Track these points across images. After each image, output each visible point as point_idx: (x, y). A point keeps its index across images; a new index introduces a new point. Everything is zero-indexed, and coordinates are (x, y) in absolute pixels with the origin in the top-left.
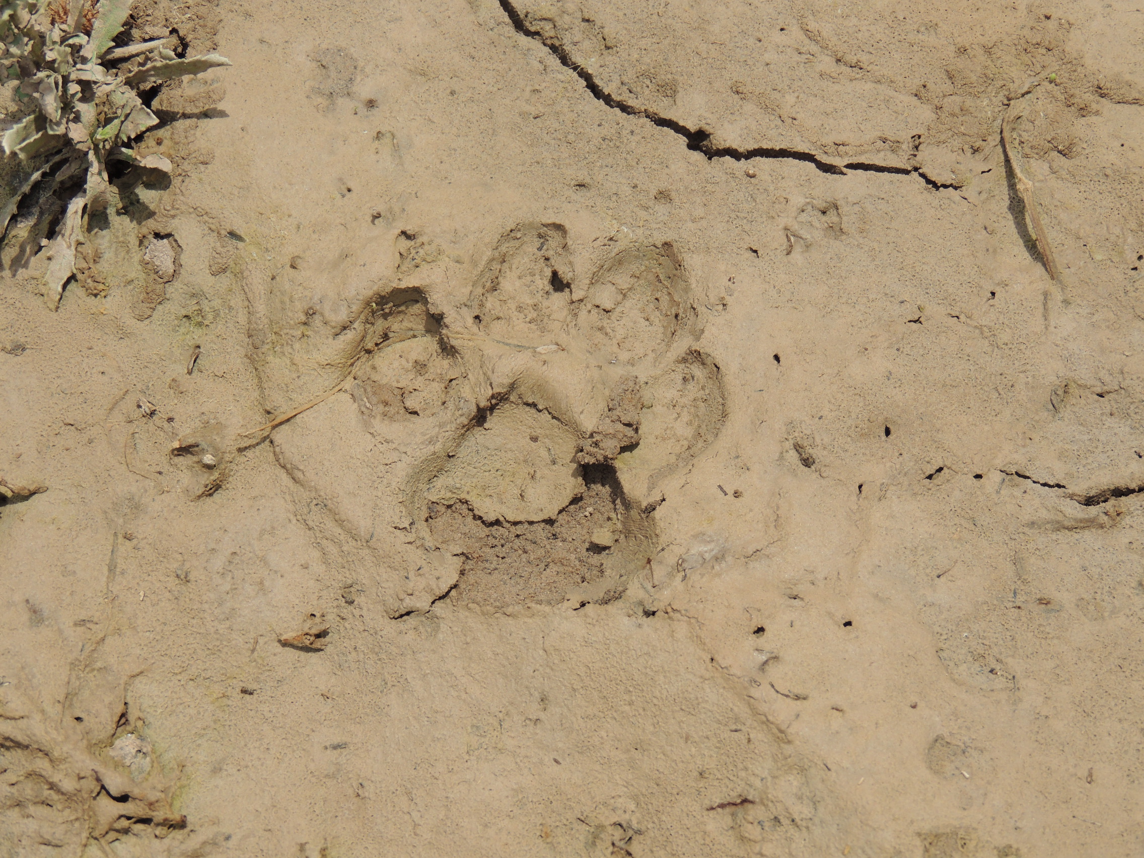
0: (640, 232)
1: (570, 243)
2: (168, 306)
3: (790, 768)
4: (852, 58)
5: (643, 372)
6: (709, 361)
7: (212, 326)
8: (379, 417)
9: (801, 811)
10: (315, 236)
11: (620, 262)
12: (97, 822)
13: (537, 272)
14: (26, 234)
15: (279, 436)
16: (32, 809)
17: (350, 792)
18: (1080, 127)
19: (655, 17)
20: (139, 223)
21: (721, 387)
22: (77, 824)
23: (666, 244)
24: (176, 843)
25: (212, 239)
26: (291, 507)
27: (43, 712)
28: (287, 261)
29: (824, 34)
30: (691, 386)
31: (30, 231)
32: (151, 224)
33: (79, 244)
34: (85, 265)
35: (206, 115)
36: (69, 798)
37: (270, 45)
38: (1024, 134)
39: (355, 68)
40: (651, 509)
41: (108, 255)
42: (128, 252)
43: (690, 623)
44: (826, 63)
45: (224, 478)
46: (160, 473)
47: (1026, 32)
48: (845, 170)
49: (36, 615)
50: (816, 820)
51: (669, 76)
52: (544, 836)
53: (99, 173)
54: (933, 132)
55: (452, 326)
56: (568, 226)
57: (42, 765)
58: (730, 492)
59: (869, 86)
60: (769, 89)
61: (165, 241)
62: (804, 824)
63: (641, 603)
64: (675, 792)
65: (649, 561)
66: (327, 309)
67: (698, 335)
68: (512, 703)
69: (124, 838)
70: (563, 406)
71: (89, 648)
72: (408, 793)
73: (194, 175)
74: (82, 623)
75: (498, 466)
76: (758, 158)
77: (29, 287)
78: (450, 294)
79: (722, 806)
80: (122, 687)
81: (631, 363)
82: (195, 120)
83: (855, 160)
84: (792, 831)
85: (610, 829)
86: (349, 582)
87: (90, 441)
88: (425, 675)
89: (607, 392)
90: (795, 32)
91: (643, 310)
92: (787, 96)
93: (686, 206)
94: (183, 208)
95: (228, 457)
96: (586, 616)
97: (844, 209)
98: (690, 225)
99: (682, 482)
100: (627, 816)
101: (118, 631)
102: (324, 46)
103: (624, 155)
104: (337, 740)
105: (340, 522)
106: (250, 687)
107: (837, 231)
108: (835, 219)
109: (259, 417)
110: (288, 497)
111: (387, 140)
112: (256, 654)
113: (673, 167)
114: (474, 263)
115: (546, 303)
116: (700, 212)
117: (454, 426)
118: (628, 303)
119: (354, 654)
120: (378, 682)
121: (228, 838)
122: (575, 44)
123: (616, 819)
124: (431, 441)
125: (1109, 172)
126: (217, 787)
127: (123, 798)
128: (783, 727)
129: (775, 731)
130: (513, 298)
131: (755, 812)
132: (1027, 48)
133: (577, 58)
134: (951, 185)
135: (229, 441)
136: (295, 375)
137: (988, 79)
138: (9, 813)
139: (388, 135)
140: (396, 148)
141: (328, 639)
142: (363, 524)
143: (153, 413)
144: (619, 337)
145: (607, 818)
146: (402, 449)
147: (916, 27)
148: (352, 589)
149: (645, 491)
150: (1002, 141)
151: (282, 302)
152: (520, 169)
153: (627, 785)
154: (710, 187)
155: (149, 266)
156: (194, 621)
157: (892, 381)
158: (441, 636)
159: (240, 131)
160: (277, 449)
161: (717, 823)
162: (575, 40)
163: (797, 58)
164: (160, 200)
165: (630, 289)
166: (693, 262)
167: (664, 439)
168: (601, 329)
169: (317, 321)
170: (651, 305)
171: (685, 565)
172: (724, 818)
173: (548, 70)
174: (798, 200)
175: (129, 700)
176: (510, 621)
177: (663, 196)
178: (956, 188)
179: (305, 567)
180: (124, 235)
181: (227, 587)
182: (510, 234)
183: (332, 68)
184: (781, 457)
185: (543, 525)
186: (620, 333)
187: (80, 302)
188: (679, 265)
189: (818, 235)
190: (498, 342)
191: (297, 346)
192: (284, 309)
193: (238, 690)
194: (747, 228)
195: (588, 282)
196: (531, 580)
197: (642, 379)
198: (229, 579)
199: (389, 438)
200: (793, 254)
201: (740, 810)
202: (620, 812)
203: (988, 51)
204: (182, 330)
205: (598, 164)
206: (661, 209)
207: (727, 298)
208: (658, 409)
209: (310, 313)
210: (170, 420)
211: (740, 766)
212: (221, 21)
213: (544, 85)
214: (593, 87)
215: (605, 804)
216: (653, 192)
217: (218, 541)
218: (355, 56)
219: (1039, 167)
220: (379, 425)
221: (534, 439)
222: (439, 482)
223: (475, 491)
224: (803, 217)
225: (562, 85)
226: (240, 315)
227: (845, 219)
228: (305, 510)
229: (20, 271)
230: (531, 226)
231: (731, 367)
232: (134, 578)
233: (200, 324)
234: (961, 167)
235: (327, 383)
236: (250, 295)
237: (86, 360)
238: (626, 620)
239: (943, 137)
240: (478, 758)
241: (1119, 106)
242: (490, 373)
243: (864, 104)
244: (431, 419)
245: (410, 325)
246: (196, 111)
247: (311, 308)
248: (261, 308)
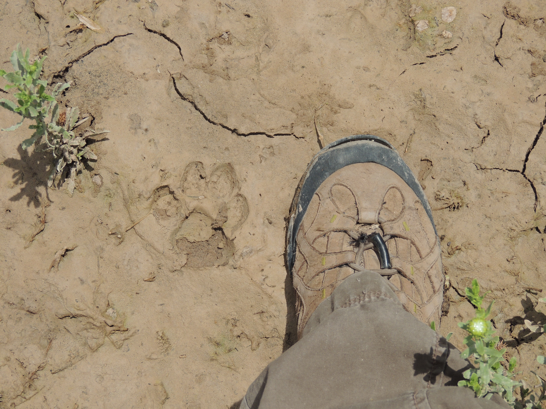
0: (222, 160)
1: (204, 167)
2: (101, 193)
3: (273, 304)
4: (273, 101)
5: (226, 200)
6: (243, 196)
7: (114, 197)
8: (161, 220)
9: (276, 314)
10: (138, 173)
11: (217, 169)
12: (107, 332)
13: (196, 173)
14: (60, 177)
15: (136, 227)
16: (89, 330)
17: (166, 315)
18: (335, 117)
19: (219, 94)
20: (90, 171)
21: (247, 203)
22: (101, 333)
23: (229, 163)
24: (126, 334)
25: (110, 174)
26: (142, 245)
27: (89, 307)
28: (131, 180)
29: (265, 95)
30: (239, 202)
31: (61, 176)
32: (93, 172)
33: (75, 179)
34: (77, 185)
35: (103, 140)
36: (99, 327)
37: (116, 115)
38: (320, 120)
39: (141, 119)
40: (233, 240)
41: (83, 181)
42: (88, 179)
43: (245, 270)
44: (266, 104)
45: (123, 239)
46: (107, 239)
47: (319, 90)
48: (274, 136)
49: (82, 281)
50: (280, 316)
51: (225, 113)
52: (216, 323)
53: (80, 164)
54: (296, 122)
55: (177, 194)
56: (203, 162)
57: (91, 320)
58: (252, 234)
59: (279, 109)
60: (252, 114)
61: (98, 176)
62: (277, 316)
63: (233, 266)
64: (246, 310)
65: (234, 254)
66: (144, 193)
67: (240, 189)
68: (204, 291)
69: (113, 334)
70: (207, 213)
71: (96, 288)
72: (181, 315)
73: (103, 158)
74: (94, 281)
75: (192, 228)
76: (251, 135)
77: (64, 192)
78: (175, 185)
79: (257, 313)
80: (106, 297)
81: (223, 196)
82: (101, 142)
83: (276, 133)
84: (274, 318)
85: (231, 320)
86: (159, 264)
87: (87, 232)
88: (181, 286)
89: (218, 208)
90: (258, 95)
91: (224, 180)
92: (257, 115)
93: (233, 151)
94: (101, 167)
95: (124, 234)
96: (219, 269)
97: (275, 148)
98: (235, 157)
99: (240, 232)
100: (235, 316)
101: (103, 283)
102: (131, 114)
103: (215, 138)
104: (161, 303)
105: (155, 249)
106: (138, 292)
107: (273, 154)
108: (272, 150)
109: (130, 222)
110: (140, 243)
111: (152, 142)
112: (138, 284)
113: (228, 140)
114: (180, 176)
115: (199, 182)
116: (237, 153)
117: (180, 221)
118: (221, 179)
119: (163, 281)
120: (170, 288)
121: (138, 331)
122: (198, 102)
123: (232, 318)
124: (175, 225)
125: (343, 130)
126: (133, 318)
127: (112, 326)
128: (270, 295)
129: (268, 295)
130: (191, 182)
131: (265, 314)
132: (320, 95)
133: (199, 107)
134: (302, 137)
135: (123, 230)
136: (138, 211)
137: (310, 105)
138: (84, 331)
139: (153, 140)
140: (155, 144)
141: (155, 278)
142: (161, 249)
143: (102, 223)
144: (219, 189)
145: (230, 317)
146: (168, 228)
147: (290, 91)
148: (160, 265)
149: (231, 235)
150: (315, 123)
151: (132, 192)
152: (188, 145)
153: (234, 309)
154: (239, 146)
155: (95, 183)
156: (122, 278)
157: (290, 196)
158: (184, 276)
159: (113, 144)
160: (136, 231)
161: (256, 317)
162: (198, 101)
163: (259, 103)
164: (95, 165)
165: (221, 175)
166: (237, 168)
167: (234, 217)
168: (214, 188)
169: (142, 197)
170: (227, 178)
171: (243, 255)
172: (258, 316)
173: (192, 112)
174: (262, 146)
175: (109, 300)
176: (201, 271)
177: (227, 149)
178: (303, 138)
179: (148, 260)
180: (86, 175)
181: (129, 268)
182: (188, 166)
183: (134, 120)
184: (264, 222)
185: (205, 242)
186: (220, 187)
187: (78, 194)
188: (233, 168)
189: (268, 156)
190: (189, 196)
191: (137, 203)
192: (132, 194)
193: (135, 293)
194: (249, 157)
195: (210, 176)
196: (205, 258)
197: (227, 202)
198: (129, 266)
199: (164, 226)
200: (262, 163)
201: (262, 314)
202: (233, 316)
203: (309, 97)
204: (106, 199)
205: (209, 141)
206: (227, 153)
207: (246, 178)
208: (232, 209)
209: (140, 195)
210: (107, 225)
211: (261, 304)
212: (102, 109)
213: (191, 117)
214: (205, 117)
215: (229, 314)
216: (224, 148)
217: (125, 257)
218: (140, 115)
219: (325, 129)
220: (161, 222)
221: (201, 220)
222: (178, 234)
223: (187, 235)
224: (264, 151)
225: (196, 117)
226: (121, 194)
227: (275, 150)
228: (146, 246)
229: (60, 187)
230: (193, 162)
231: (249, 198)
232: (105, 268)
233: (110, 197)
234: (304, 132)
235: (146, 213)
236: (123, 190)
237: (82, 210)
238: (229, 270)
239: (299, 123)
240: (197, 305)
241: (345, 110)
242: (188, 207)
243: (278, 116)
244: (174, 218)
245: (165, 192)
246: (100, 139)
247: (140, 194)
248: (126, 193)
